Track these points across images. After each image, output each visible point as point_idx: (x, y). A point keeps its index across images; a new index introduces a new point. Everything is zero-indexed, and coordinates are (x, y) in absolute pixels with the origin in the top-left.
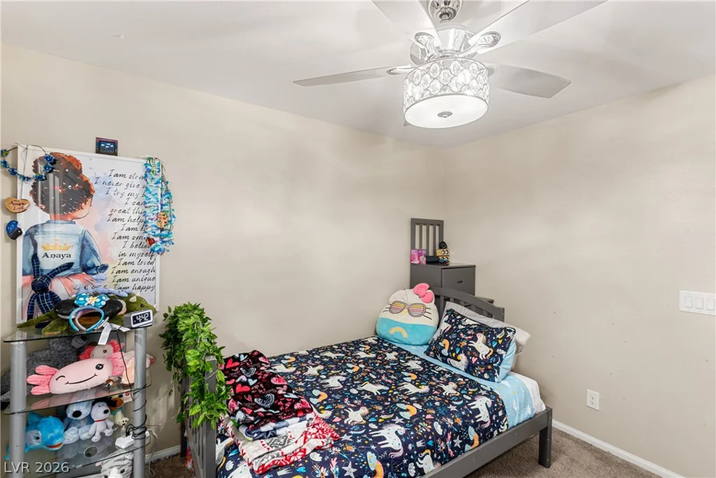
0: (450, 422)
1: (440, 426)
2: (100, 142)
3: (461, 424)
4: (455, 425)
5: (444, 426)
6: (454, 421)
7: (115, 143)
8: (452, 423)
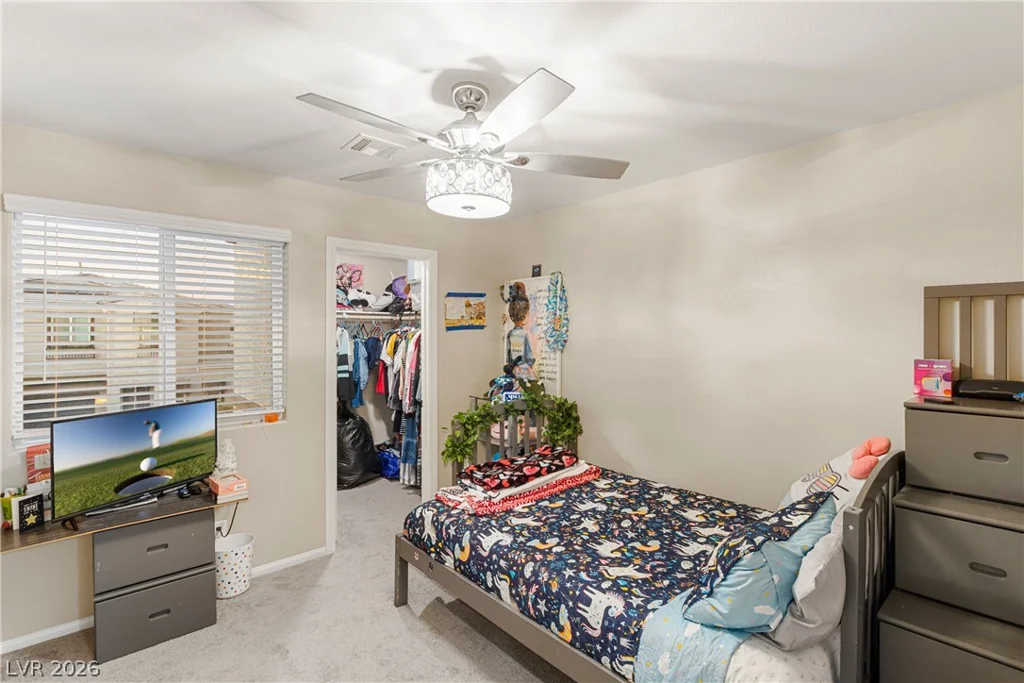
0: (544, 576)
1: (532, 569)
2: (539, 267)
3: (554, 591)
4: (548, 585)
5: (535, 573)
6: (549, 580)
7: (534, 268)
8: (546, 580)
